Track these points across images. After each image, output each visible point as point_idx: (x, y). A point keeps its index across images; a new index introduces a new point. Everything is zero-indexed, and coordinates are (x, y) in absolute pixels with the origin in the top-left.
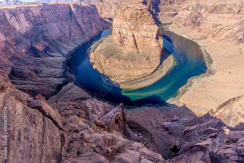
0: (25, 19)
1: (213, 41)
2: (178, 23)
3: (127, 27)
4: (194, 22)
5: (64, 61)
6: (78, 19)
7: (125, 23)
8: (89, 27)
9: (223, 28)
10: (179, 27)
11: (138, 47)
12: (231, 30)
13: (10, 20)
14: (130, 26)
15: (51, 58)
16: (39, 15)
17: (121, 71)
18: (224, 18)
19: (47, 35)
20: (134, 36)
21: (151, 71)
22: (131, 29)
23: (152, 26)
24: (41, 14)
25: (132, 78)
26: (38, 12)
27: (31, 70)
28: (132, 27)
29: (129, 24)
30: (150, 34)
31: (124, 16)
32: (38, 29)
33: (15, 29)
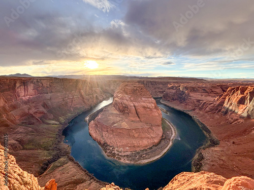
0: (32, 88)
1: (201, 112)
2: (167, 98)
3: (128, 98)
4: (180, 98)
5: (59, 130)
6: (82, 91)
7: (126, 96)
8: (91, 98)
9: (205, 103)
10: (169, 101)
11: (140, 116)
12: (213, 105)
13: (18, 88)
14: (130, 98)
15: (46, 126)
16: (48, 86)
17: (124, 142)
18: (202, 95)
19: (50, 102)
20: (134, 106)
21: (156, 141)
22: (131, 101)
23: (149, 99)
24: (50, 85)
25: (138, 150)
26: (48, 83)
27: (17, 140)
28: (132, 99)
29: (129, 97)
30: (149, 105)
31: (124, 90)
32: (41, 97)
33: (19, 96)
